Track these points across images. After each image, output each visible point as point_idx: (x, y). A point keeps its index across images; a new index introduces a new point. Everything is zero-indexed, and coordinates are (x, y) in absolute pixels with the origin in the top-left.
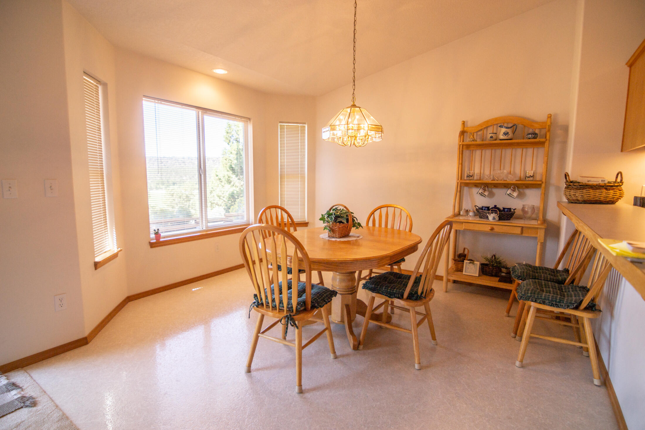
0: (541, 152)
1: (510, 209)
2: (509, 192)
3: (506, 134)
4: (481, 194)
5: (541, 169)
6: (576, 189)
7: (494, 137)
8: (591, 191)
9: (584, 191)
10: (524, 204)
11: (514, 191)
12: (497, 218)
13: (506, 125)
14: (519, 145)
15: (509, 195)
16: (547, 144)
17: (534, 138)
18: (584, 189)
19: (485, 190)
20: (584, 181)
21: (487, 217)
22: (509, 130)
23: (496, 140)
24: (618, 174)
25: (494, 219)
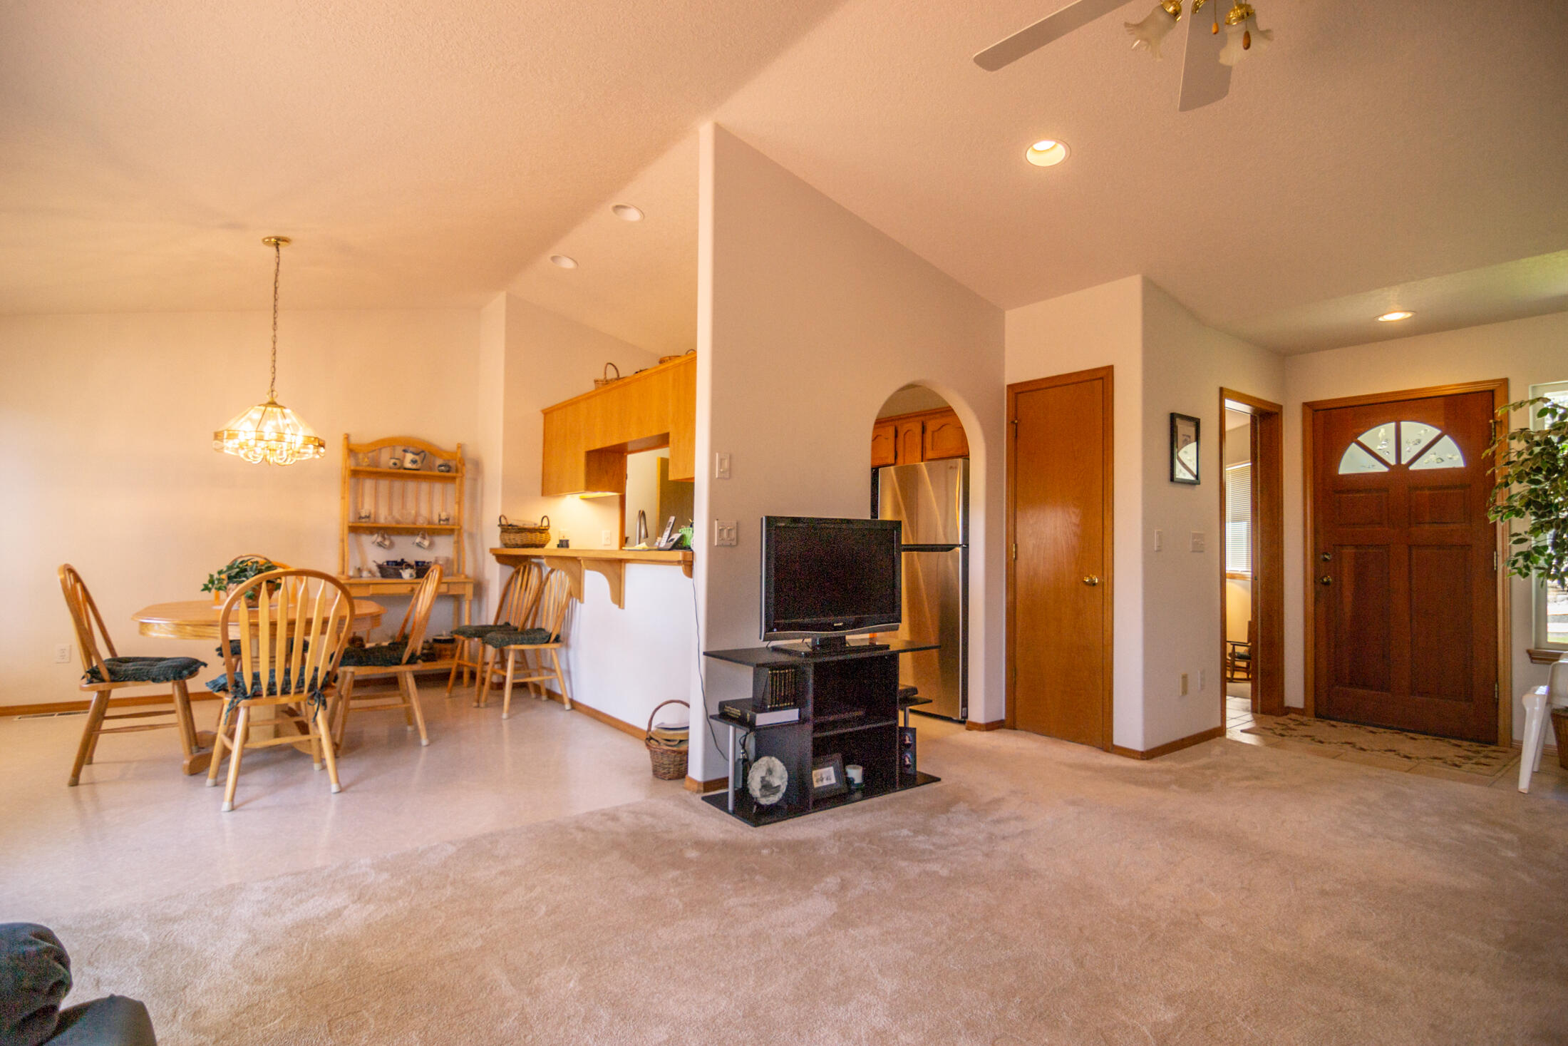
0: (451, 489)
1: (424, 562)
2: (418, 539)
3: (414, 462)
4: (380, 545)
5: (452, 510)
6: (516, 532)
7: (399, 464)
8: (528, 534)
9: (523, 534)
10: (436, 555)
11: (424, 538)
12: (415, 576)
13: (411, 449)
14: (426, 478)
15: (419, 545)
16: (458, 481)
17: (448, 471)
18: (522, 532)
19: (384, 539)
20: (520, 524)
21: (400, 576)
22: (417, 458)
23: (399, 468)
24: (543, 518)
25: (411, 576)
